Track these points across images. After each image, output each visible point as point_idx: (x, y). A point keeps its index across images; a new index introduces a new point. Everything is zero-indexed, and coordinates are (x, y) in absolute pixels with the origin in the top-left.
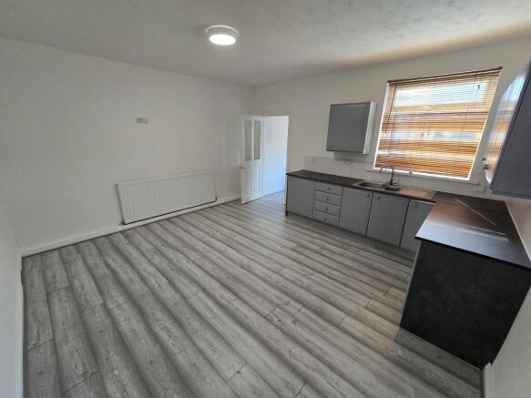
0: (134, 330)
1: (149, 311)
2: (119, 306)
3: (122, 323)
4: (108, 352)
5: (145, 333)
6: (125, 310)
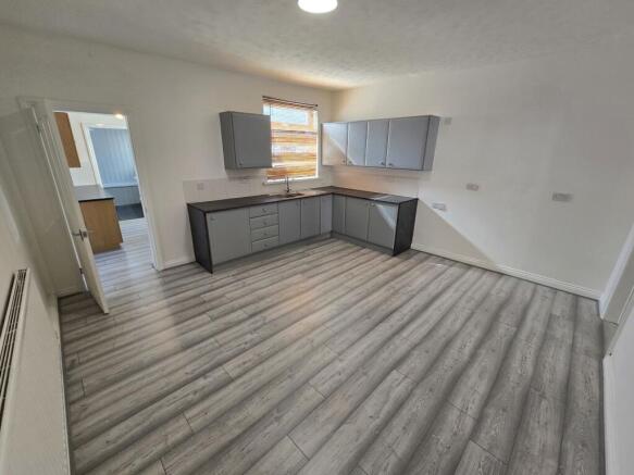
0: (480, 376)
1: (450, 373)
2: (463, 412)
3: (481, 392)
4: (513, 388)
5: (476, 365)
6: (463, 400)
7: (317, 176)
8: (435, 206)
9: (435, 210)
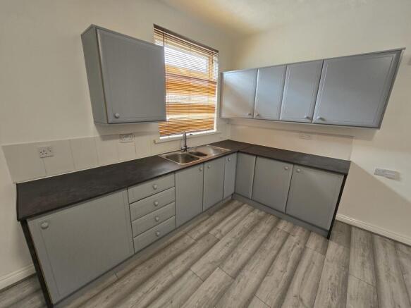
7: (215, 130)
8: (378, 172)
9: (378, 177)
